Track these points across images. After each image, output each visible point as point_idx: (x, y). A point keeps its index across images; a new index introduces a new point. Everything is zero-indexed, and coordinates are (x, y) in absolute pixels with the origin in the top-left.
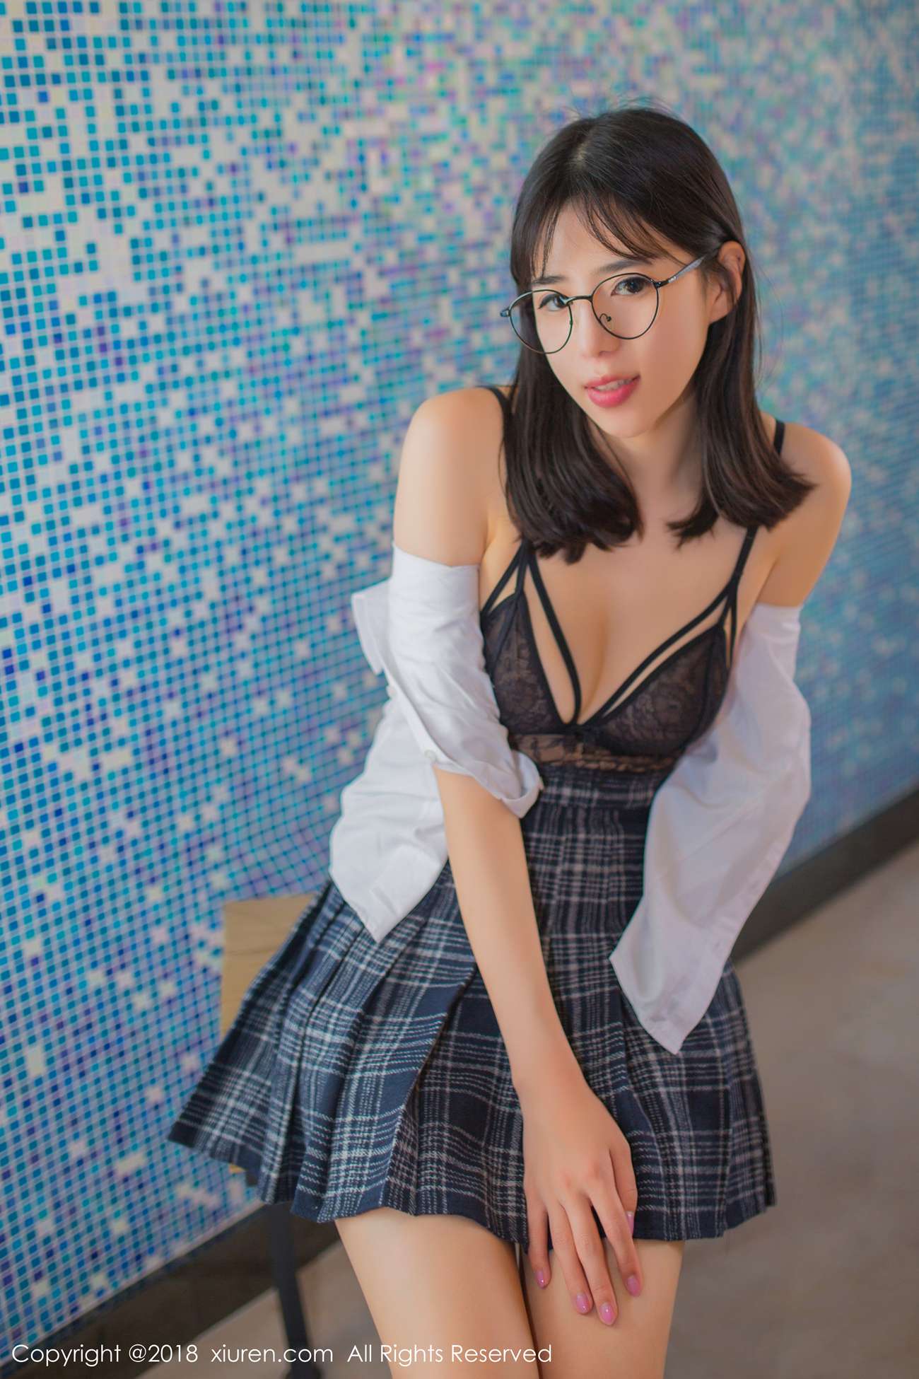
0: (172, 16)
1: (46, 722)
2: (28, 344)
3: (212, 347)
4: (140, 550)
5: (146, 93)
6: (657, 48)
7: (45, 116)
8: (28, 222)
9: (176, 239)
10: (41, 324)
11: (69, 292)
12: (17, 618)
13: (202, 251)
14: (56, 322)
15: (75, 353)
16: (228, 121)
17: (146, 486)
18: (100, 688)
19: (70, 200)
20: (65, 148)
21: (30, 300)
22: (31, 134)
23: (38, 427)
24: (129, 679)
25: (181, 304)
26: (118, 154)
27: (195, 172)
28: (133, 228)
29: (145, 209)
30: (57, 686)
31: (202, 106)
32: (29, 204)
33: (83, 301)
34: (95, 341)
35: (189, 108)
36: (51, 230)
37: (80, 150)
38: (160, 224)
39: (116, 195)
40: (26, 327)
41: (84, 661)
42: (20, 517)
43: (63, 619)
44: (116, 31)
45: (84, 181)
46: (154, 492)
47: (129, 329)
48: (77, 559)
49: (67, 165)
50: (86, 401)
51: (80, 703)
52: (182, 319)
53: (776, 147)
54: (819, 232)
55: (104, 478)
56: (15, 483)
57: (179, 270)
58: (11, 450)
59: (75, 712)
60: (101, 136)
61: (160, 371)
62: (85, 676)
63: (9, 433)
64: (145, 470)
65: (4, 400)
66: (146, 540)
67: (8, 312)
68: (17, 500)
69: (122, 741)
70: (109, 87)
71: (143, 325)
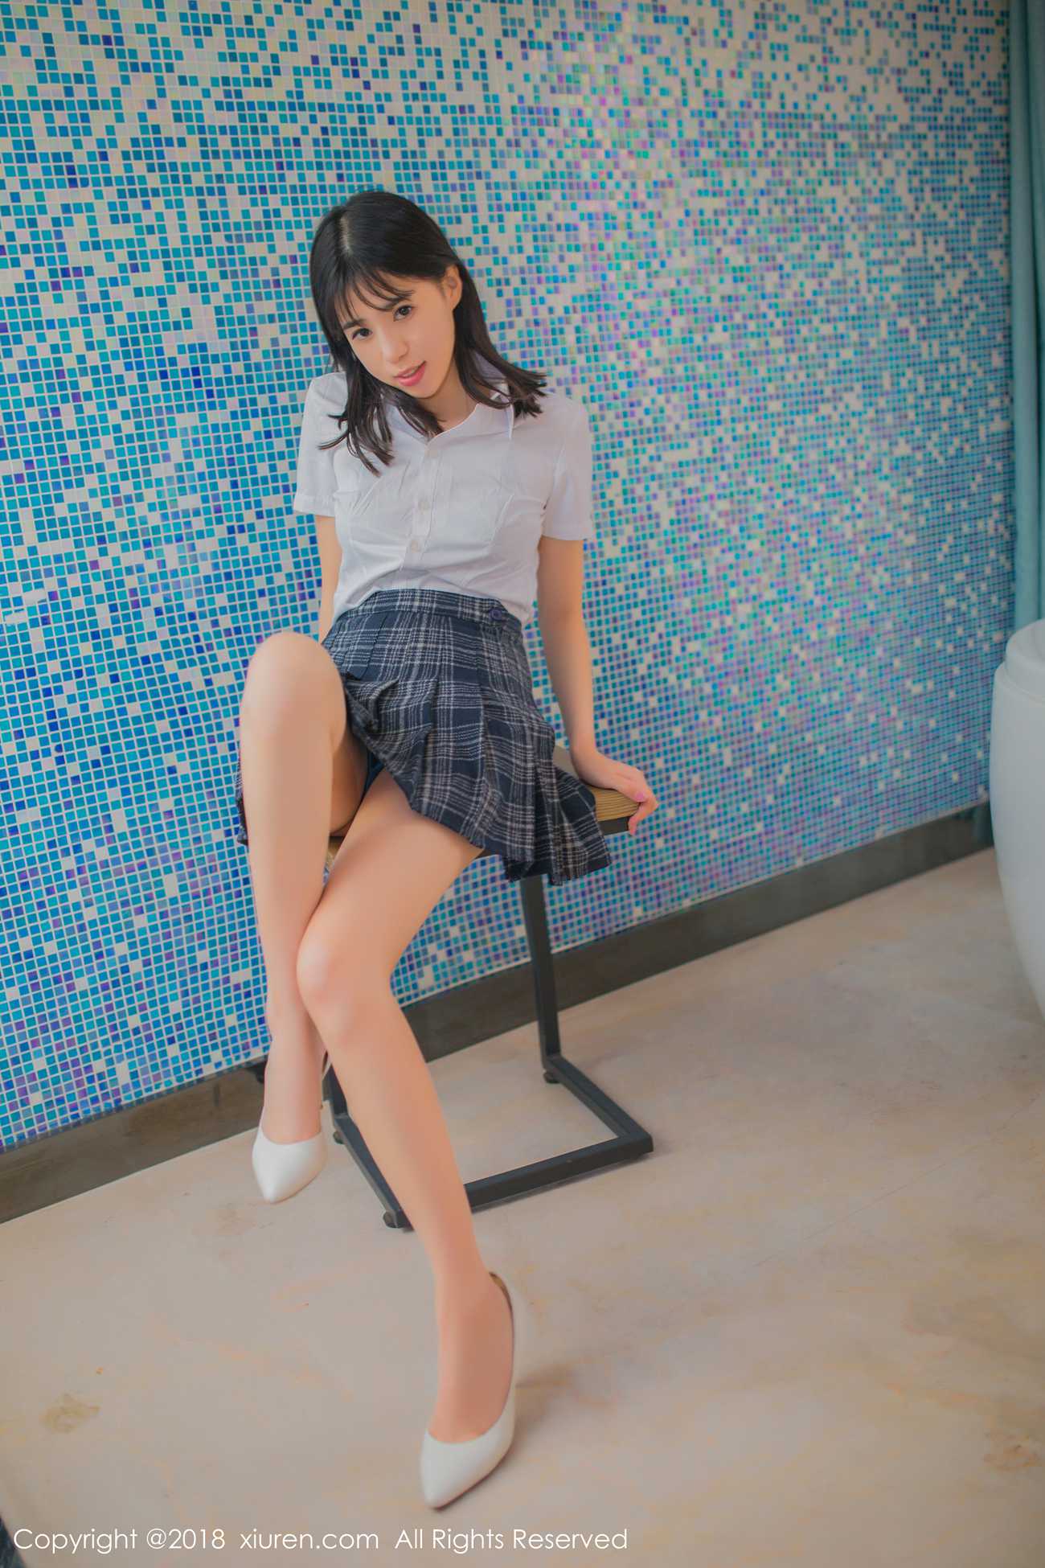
0: (241, 148)
1: (165, 644)
2: (142, 377)
3: (282, 389)
4: (231, 530)
5: (223, 203)
6: (659, 175)
7: (148, 218)
8: (138, 292)
9: (250, 309)
10: (151, 364)
11: (171, 343)
12: (140, 569)
13: (271, 319)
14: (162, 363)
15: (177, 386)
16: (288, 224)
17: (234, 485)
18: (205, 626)
19: (169, 278)
20: (164, 241)
21: (142, 346)
22: (139, 230)
23: (151, 436)
24: (226, 622)
25: (256, 356)
26: (203, 246)
27: (264, 261)
28: (217, 299)
29: (226, 286)
30: (171, 620)
31: (266, 214)
32: (139, 280)
33: (181, 349)
34: (192, 378)
35: (257, 215)
36: (156, 298)
37: (175, 242)
38: (238, 298)
39: (203, 276)
40: (140, 365)
41: (190, 605)
42: (140, 497)
43: (174, 573)
44: (198, 159)
45: (179, 265)
46: (240, 489)
47: (217, 371)
48: (184, 531)
49: (166, 253)
50: (187, 420)
51: (190, 635)
52: (258, 367)
53: (780, 258)
54: (827, 329)
55: (201, 476)
56: (136, 474)
57: (254, 331)
58: (132, 451)
59: (187, 641)
60: (190, 233)
61: (242, 403)
62: (192, 616)
63: (130, 438)
64: (233, 473)
65: (125, 415)
66: (235, 524)
67: (126, 354)
68: (137, 486)
69: (226, 667)
70: (195, 198)
71: (227, 370)
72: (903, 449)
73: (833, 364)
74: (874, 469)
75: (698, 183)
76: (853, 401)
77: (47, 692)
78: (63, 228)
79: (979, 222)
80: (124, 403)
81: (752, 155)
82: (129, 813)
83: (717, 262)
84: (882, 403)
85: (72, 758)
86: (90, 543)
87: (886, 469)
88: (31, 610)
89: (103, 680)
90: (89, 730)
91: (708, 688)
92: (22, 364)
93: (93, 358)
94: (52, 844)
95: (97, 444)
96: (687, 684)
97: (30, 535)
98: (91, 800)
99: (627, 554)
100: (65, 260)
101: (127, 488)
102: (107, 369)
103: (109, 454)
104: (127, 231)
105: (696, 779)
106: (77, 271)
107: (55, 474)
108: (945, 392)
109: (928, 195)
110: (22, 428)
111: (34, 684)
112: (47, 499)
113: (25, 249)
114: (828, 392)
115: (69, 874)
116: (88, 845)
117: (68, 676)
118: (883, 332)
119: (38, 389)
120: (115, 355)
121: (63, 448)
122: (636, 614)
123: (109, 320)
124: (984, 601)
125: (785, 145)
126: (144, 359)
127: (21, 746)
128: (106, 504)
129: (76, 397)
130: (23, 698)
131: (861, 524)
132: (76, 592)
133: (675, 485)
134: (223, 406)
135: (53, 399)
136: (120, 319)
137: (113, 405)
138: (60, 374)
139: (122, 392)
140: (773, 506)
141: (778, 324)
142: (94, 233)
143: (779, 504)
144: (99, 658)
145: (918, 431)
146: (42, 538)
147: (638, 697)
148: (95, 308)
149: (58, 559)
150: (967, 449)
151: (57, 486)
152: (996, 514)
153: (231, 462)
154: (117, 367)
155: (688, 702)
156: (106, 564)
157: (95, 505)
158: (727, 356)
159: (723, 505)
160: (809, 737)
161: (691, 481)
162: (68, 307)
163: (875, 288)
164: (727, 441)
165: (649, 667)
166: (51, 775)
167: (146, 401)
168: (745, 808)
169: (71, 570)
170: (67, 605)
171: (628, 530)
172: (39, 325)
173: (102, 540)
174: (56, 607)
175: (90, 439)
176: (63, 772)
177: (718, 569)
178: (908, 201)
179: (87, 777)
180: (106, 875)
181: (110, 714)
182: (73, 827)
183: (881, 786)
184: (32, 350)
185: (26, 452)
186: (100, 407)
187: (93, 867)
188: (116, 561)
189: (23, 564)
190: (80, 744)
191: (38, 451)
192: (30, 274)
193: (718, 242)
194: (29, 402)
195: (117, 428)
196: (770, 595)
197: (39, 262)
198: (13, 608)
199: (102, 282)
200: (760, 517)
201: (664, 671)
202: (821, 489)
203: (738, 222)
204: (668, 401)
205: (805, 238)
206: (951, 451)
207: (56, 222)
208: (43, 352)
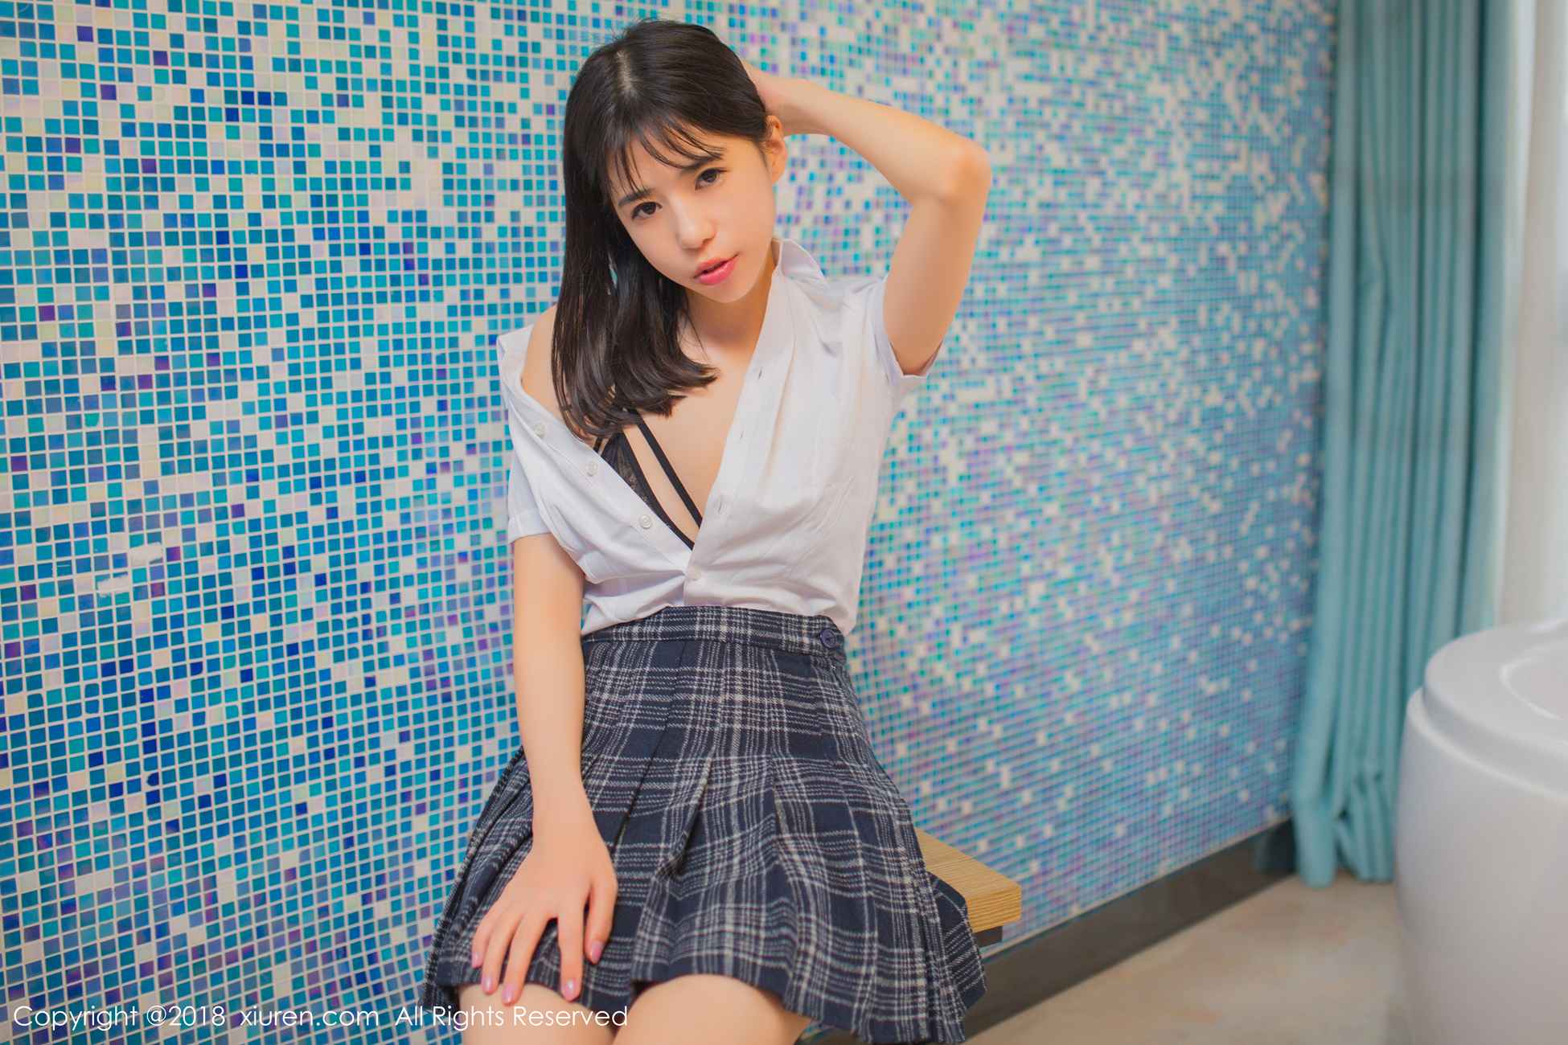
1: (322, 627)
2: (335, 250)
3: (518, 279)
4: (431, 469)
5: (470, 27)
6: (984, 53)
7: (369, 36)
8: (344, 134)
9: (488, 169)
10: (349, 233)
11: (379, 206)
12: (302, 517)
13: (515, 185)
14: (364, 233)
15: (381, 265)
16: (549, 64)
17: (442, 405)
18: (380, 601)
19: (387, 118)
20: (386, 69)
21: (340, 208)
22: (355, 52)
23: (339, 332)
24: (409, 597)
25: (489, 233)
26: (438, 81)
27: (513, 108)
28: (447, 152)
29: (461, 137)
30: (336, 593)
31: (523, 47)
32: (347, 117)
33: (392, 216)
34: (402, 257)
35: (511, 47)
36: (367, 143)
37: (401, 70)
38: (474, 154)
39: (433, 119)
40: (335, 234)
41: (365, 572)
42: (313, 418)
43: (348, 526)
45: (402, 102)
46: (450, 413)
47: (436, 250)
48: (367, 468)
49: (387, 85)
50: (388, 313)
51: (359, 614)
52: (490, 248)
53: (1104, 162)
54: (1146, 251)
55: (400, 392)
56: (311, 384)
57: (490, 199)
58: (309, 352)
59: (352, 623)
60: (423, 62)
61: (464, 295)
62: (365, 587)
63: (309, 334)
64: (442, 390)
65: (307, 301)
66: (438, 460)
67: (318, 217)
68: (311, 401)
69: (399, 660)
70: (434, 17)
71: (450, 248)
72: (1214, 398)
73: (1150, 293)
74: (1183, 421)
75: (1024, 65)
76: (1167, 337)
77: (147, 696)
78: (253, 38)
79: (1302, 141)
80: (306, 284)
81: (1083, 38)
82: (241, 874)
83: (1036, 160)
84: (1197, 341)
85: (170, 794)
86: (236, 478)
87: (1195, 420)
88: (139, 574)
89: (230, 677)
90: (202, 752)
91: (990, 689)
92: (170, 220)
93: (272, 219)
94: (124, 925)
95: (262, 340)
96: (967, 685)
97: (150, 462)
98: (192, 855)
99: (906, 516)
100: (248, 80)
101: (297, 403)
102: (289, 235)
103: (277, 355)
104: (338, 50)
105: (967, 807)
106: (265, 98)
107: (197, 378)
108: (1260, 333)
109: (1254, 105)
110: (158, 310)
111: (128, 683)
112: (182, 414)
113: (195, 60)
114: (1142, 325)
115: (146, 969)
116: (178, 924)
117: (180, 673)
118: (1203, 257)
119: (189, 256)
120: (302, 217)
121: (213, 342)
122: (908, 593)
123: (300, 167)
124: (1284, 582)
125: (1118, 31)
126: (341, 225)
127: (97, 777)
128: (264, 424)
129: (241, 271)
130: (110, 704)
131: (1167, 486)
132: (207, 549)
133: (969, 430)
134: (439, 297)
135: (208, 273)
136: (315, 168)
137: (291, 287)
138: (223, 238)
139: (305, 269)
140: (1075, 462)
141: (1097, 241)
142: (294, 48)
143: (1082, 458)
144: (229, 646)
145: (1231, 377)
146: (167, 469)
147: (907, 701)
148: (283, 150)
149: (187, 500)
150: (1278, 400)
151: (198, 395)
152: (1302, 478)
153: (442, 374)
154: (304, 234)
155: (967, 707)
156: (255, 510)
157: (249, 426)
158: (1034, 277)
159: (1021, 458)
160: (1095, 750)
161: (988, 427)
162: (245, 146)
163: (1198, 206)
164: (1030, 379)
165: (922, 661)
166: (136, 818)
167: (337, 283)
168: (1020, 842)
169: (205, 516)
170: (192, 567)
171: (910, 486)
172: (201, 167)
173: (253, 476)
174: (174, 571)
175: (253, 331)
176: (155, 814)
177: (1011, 538)
178: (1235, 109)
179: (189, 821)
180: (200, 968)
181: (233, 728)
182: (159, 897)
183: (1167, 810)
184: (186, 201)
185: (161, 345)
186: (273, 287)
187: (181, 958)
188: (270, 506)
189: (134, 506)
190: (186, 772)
191: (178, 344)
192: (197, 95)
193: (1041, 136)
194: (174, 274)
195: (293, 319)
196: (1066, 571)
197: (213, 80)
198: (112, 570)
199: (296, 115)
200: (1061, 474)
201: (940, 668)
202: (1128, 442)
203: (1062, 116)
204: (964, 327)
205: (1131, 140)
206: (1262, 402)
207: (244, 27)
208: (203, 205)
